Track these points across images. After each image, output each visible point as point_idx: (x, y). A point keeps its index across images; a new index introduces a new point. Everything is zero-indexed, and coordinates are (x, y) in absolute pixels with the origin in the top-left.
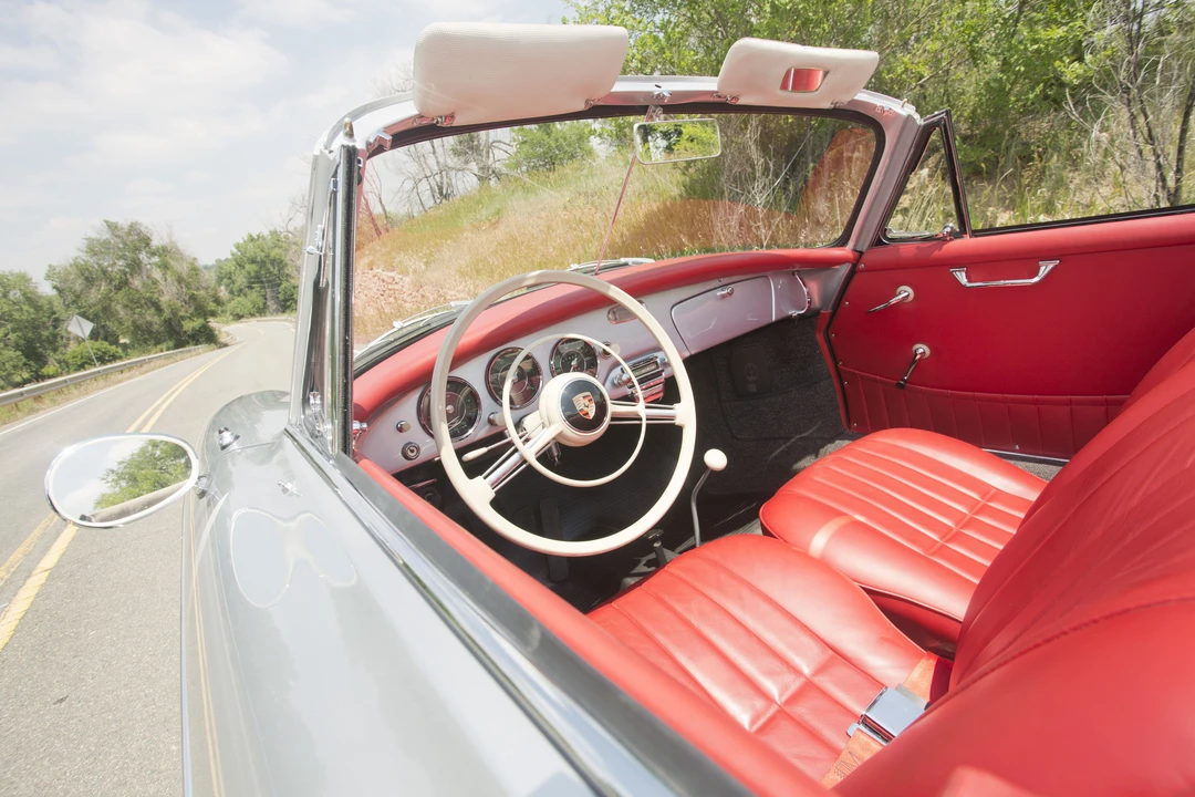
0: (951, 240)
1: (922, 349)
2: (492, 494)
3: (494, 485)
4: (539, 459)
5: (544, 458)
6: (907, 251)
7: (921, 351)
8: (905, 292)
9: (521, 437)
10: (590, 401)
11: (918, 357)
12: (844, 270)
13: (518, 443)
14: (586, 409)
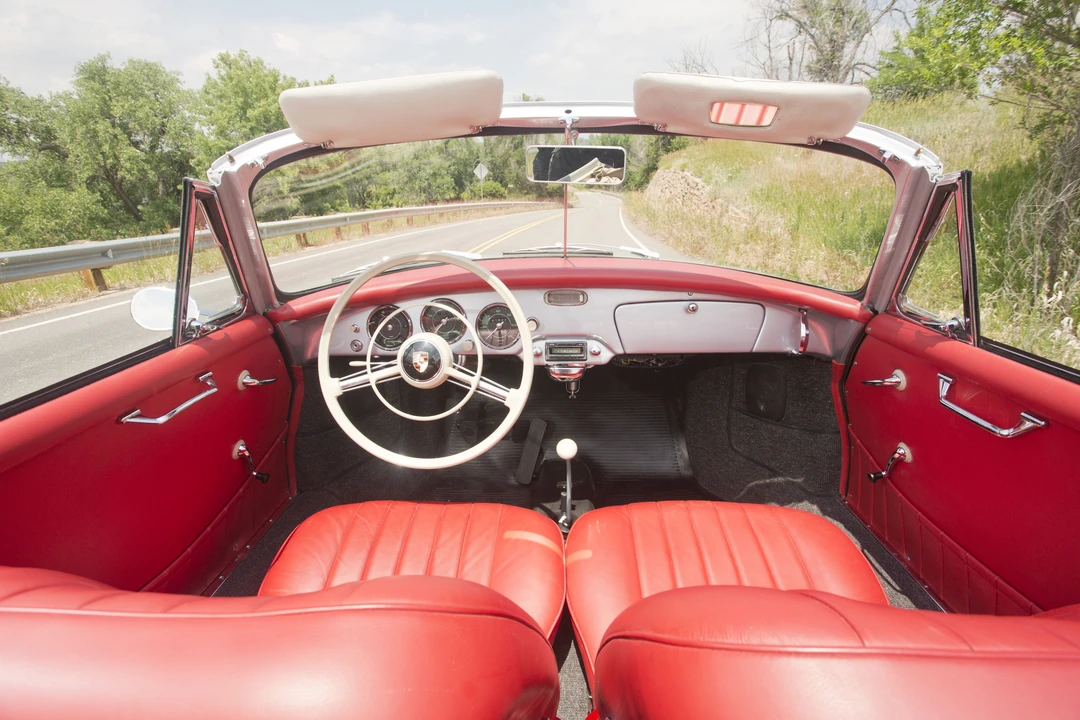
0: (953, 338)
1: (904, 450)
2: (340, 393)
3: (344, 388)
4: (377, 385)
5: (380, 386)
6: (907, 332)
7: (901, 451)
8: (899, 378)
9: (372, 366)
10: (425, 359)
11: (897, 456)
12: (854, 327)
13: (369, 369)
14: (419, 364)
